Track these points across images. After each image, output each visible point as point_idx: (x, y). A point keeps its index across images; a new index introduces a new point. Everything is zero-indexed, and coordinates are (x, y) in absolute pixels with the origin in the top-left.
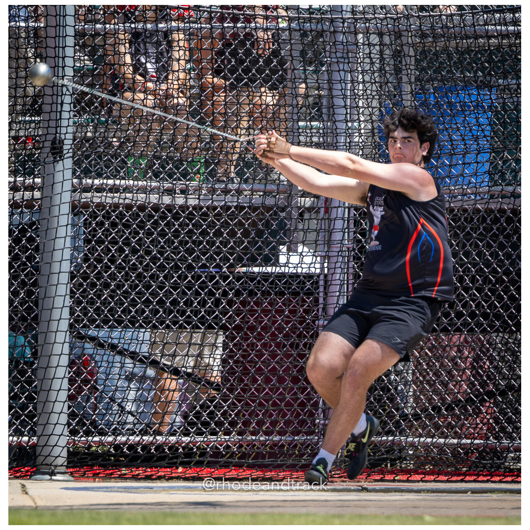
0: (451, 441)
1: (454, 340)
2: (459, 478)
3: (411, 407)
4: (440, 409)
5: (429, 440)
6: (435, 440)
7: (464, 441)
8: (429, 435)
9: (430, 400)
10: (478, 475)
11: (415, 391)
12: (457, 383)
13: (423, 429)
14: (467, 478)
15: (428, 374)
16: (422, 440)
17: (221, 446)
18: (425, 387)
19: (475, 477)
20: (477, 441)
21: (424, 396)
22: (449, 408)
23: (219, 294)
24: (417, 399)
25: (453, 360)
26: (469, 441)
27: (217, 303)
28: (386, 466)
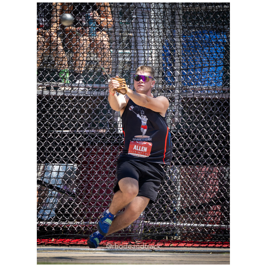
0: (201, 225)
1: (203, 170)
2: (205, 245)
3: (179, 206)
4: (195, 208)
5: (189, 225)
6: (192, 225)
7: (208, 225)
8: (189, 222)
9: (190, 203)
10: (216, 244)
11: (181, 198)
12: (204, 194)
13: (186, 219)
14: (210, 245)
15: (189, 188)
16: (185, 224)
17: (75, 227)
18: (187, 196)
19: (214, 245)
20: (215, 226)
21: (186, 200)
22: (200, 207)
23: (75, 144)
24: (182, 202)
25: (202, 181)
26: (211, 225)
27: (74, 149)
28: (165, 238)
